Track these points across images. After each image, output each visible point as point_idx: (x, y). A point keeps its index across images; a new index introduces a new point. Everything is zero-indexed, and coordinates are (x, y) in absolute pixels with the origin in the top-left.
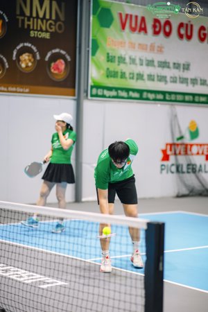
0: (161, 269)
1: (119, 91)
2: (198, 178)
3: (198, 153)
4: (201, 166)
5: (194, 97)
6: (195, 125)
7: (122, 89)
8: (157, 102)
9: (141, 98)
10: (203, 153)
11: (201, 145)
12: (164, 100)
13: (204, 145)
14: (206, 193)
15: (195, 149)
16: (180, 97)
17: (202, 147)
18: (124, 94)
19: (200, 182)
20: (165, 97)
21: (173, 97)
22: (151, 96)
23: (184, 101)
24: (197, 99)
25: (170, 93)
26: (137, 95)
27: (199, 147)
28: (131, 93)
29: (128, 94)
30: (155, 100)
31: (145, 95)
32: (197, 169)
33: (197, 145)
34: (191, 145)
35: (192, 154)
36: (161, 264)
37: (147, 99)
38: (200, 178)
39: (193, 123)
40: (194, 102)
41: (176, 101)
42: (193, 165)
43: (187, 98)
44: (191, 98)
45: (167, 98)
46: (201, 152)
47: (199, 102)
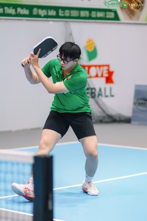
0: (50, 207)
1: (6, 8)
2: (97, 103)
3: (97, 76)
4: (100, 90)
5: (90, 13)
6: (93, 43)
7: (9, 5)
8: (49, 19)
9: (31, 15)
10: (102, 76)
11: (100, 66)
12: (57, 16)
13: (103, 66)
14: (107, 120)
15: (93, 71)
16: (75, 13)
17: (101, 68)
18: (11, 11)
19: (101, 108)
20: (57, 13)
21: (67, 13)
22: (42, 13)
23: (79, 17)
24: (93, 14)
25: (64, 9)
26: (26, 12)
27: (98, 68)
28: (19, 10)
29: (16, 11)
30: (47, 16)
31: (35, 11)
32: (97, 93)
33: (96, 66)
34: (89, 67)
35: (91, 77)
36: (50, 203)
37: (38, 16)
38: (100, 103)
39: (90, 42)
40: (90, 18)
41: (70, 17)
42: (92, 89)
43: (83, 14)
44: (87, 13)
45: (60, 14)
46: (100, 74)
47: (96, 18)
